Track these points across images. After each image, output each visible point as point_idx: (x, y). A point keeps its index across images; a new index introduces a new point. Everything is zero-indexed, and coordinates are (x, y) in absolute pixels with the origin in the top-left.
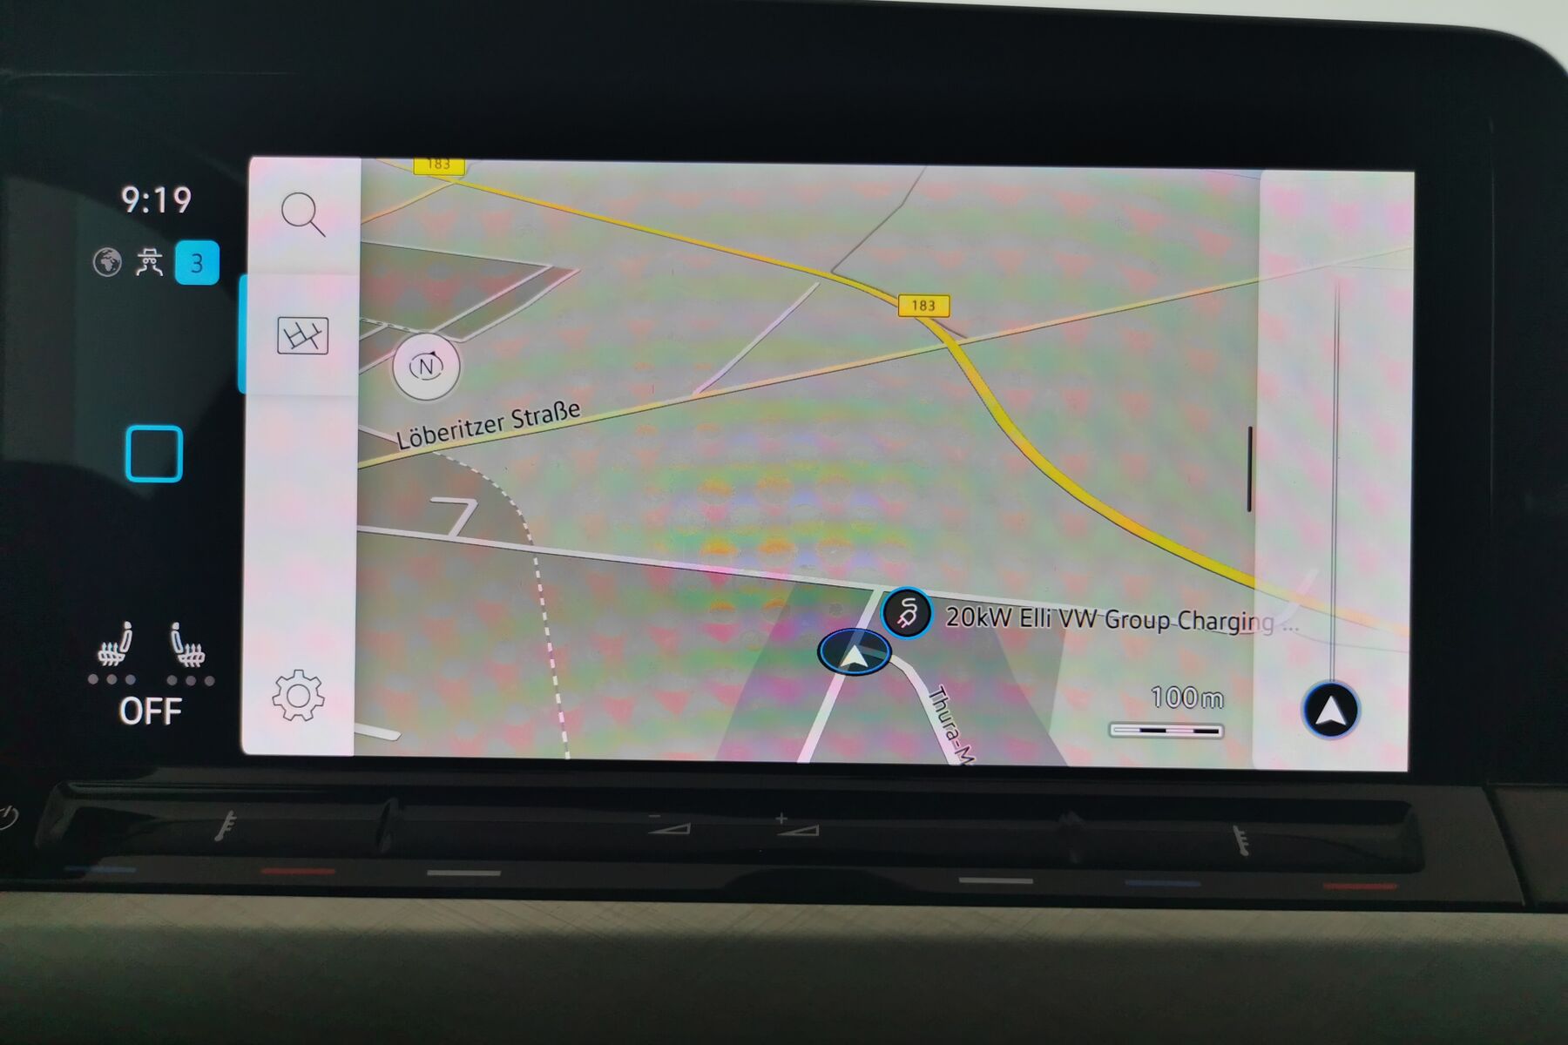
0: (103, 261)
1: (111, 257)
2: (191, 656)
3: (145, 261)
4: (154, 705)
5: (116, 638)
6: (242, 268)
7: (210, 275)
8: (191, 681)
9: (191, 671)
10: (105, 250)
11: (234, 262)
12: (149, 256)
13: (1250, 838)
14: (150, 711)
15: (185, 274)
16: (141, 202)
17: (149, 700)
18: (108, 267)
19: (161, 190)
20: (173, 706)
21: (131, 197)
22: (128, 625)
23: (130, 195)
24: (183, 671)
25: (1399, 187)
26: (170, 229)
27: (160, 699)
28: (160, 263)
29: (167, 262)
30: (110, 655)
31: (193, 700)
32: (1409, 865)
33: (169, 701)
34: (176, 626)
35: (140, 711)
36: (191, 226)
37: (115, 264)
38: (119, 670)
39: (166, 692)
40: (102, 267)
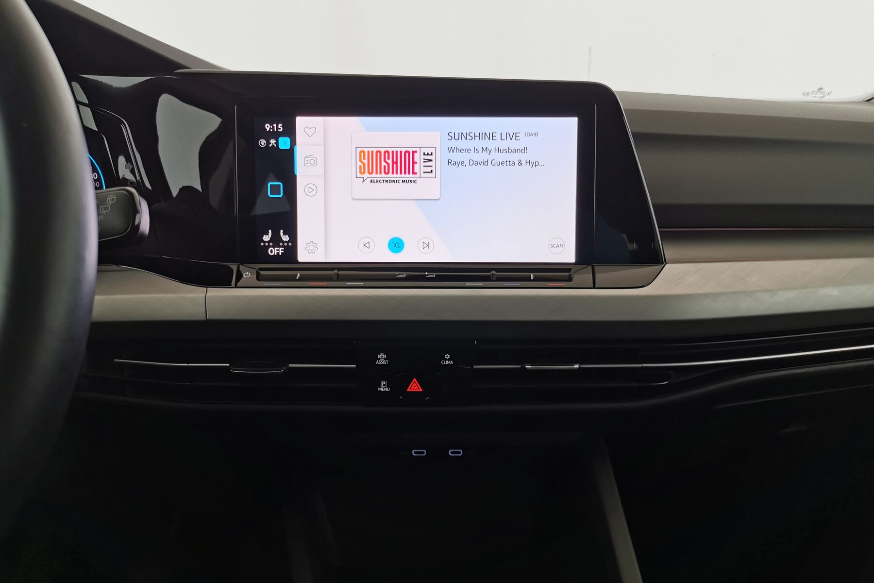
0: (261, 143)
1: (263, 142)
2: (286, 238)
3: (272, 143)
4: (277, 250)
5: (267, 234)
6: (295, 144)
7: (288, 147)
8: (286, 244)
9: (286, 242)
10: (261, 140)
11: (293, 143)
12: (273, 142)
13: (534, 275)
14: (276, 252)
15: (281, 147)
16: (270, 128)
17: (276, 249)
18: (263, 145)
19: (275, 125)
20: (282, 250)
21: (268, 127)
22: (270, 231)
23: (268, 126)
24: (283, 242)
25: (575, 120)
26: (276, 135)
27: (278, 249)
28: (275, 143)
29: (277, 143)
30: (266, 238)
31: (286, 249)
32: (570, 279)
33: (281, 249)
34: (282, 231)
35: (274, 251)
36: (283, 134)
37: (265, 144)
38: (269, 242)
39: (280, 247)
40: (261, 145)
